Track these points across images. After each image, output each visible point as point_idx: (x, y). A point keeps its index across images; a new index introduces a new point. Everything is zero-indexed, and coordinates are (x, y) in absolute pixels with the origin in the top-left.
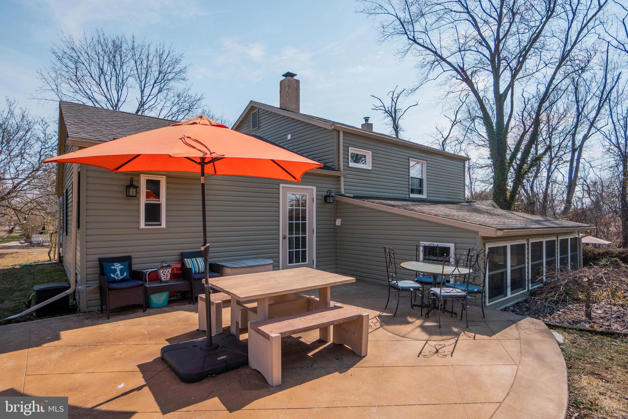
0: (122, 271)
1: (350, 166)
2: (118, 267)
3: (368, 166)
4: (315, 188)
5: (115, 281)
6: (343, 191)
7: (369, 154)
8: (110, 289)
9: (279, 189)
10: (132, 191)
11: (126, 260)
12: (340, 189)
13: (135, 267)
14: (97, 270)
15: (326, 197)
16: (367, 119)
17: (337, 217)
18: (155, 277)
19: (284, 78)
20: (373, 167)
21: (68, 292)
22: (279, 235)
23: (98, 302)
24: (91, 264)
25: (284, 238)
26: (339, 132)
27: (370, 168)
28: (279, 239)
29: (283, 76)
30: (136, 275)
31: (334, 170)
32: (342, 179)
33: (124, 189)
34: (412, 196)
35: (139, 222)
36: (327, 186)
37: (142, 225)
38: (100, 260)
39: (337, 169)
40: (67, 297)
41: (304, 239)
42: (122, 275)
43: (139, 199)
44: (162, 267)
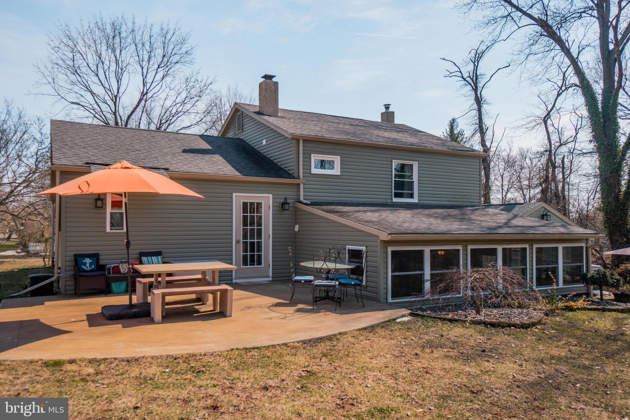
0: (91, 264)
1: (312, 172)
2: (88, 261)
3: (336, 171)
4: (271, 196)
5: (85, 271)
6: (302, 199)
7: (337, 160)
8: (80, 276)
9: (232, 198)
10: (99, 203)
11: (95, 256)
12: (299, 195)
13: (102, 262)
14: (73, 263)
15: (283, 204)
16: (387, 107)
17: (296, 224)
18: (116, 270)
19: (263, 79)
20: (341, 172)
21: (52, 279)
22: (232, 239)
23: (73, 288)
24: (68, 258)
25: (238, 242)
26: (299, 140)
27: (339, 173)
28: (232, 243)
29: (262, 77)
30: (101, 268)
31: (294, 178)
32: (302, 186)
33: (93, 201)
34: (395, 200)
35: (105, 227)
36: (286, 193)
37: (108, 229)
38: (76, 256)
39: (296, 176)
40: (52, 282)
41: (259, 244)
42: (90, 267)
43: (105, 209)
44: (122, 262)
